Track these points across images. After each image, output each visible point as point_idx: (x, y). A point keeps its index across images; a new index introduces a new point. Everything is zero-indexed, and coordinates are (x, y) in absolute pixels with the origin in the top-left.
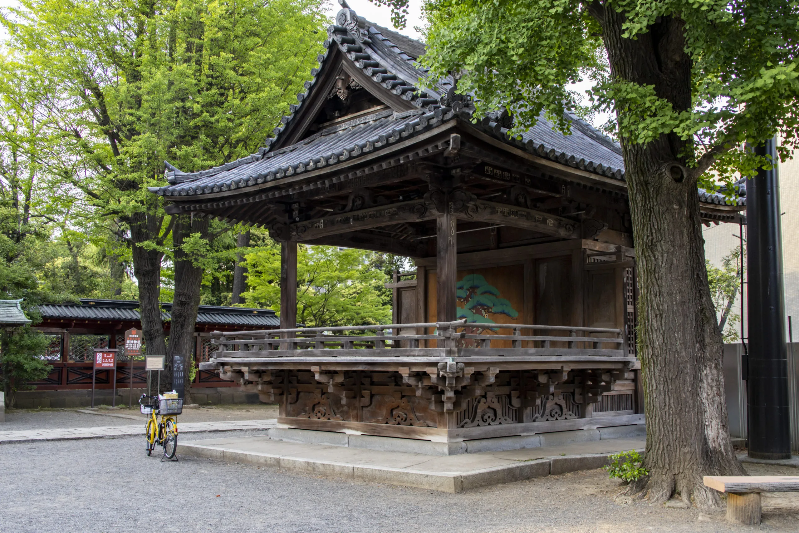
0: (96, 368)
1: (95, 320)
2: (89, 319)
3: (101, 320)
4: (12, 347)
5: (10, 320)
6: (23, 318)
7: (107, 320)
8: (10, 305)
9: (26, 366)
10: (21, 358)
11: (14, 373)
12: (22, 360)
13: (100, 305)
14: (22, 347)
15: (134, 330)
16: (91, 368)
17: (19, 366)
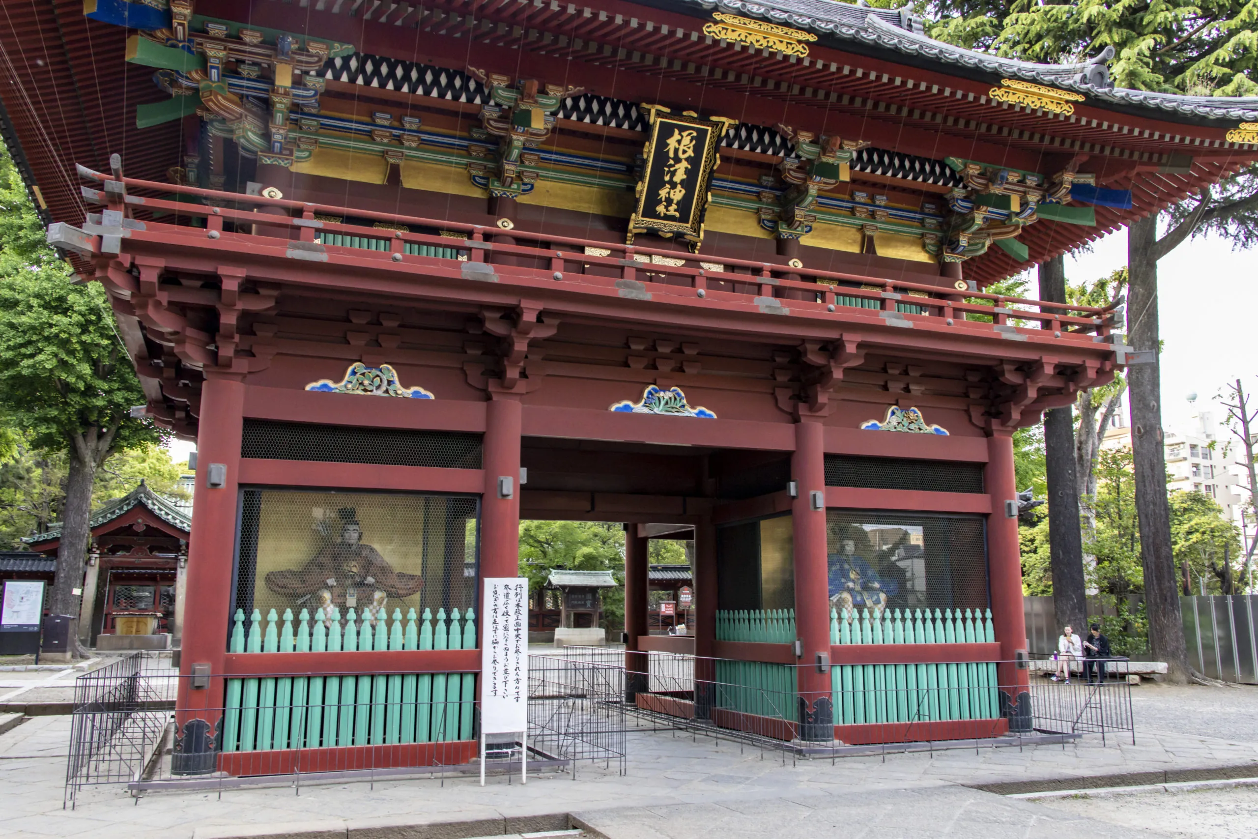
0: (661, 614)
1: (662, 580)
2: (658, 580)
3: (666, 580)
4: (608, 600)
5: (605, 584)
6: (613, 583)
7: (670, 580)
8: (606, 575)
9: (617, 613)
10: (614, 608)
11: (610, 618)
12: (615, 609)
13: (666, 569)
14: (615, 600)
15: (685, 587)
16: (658, 615)
17: (613, 613)
